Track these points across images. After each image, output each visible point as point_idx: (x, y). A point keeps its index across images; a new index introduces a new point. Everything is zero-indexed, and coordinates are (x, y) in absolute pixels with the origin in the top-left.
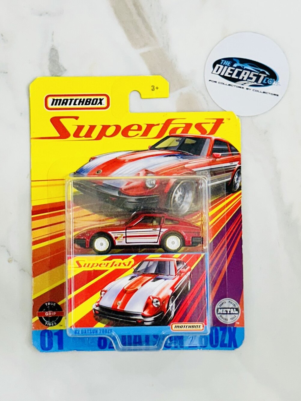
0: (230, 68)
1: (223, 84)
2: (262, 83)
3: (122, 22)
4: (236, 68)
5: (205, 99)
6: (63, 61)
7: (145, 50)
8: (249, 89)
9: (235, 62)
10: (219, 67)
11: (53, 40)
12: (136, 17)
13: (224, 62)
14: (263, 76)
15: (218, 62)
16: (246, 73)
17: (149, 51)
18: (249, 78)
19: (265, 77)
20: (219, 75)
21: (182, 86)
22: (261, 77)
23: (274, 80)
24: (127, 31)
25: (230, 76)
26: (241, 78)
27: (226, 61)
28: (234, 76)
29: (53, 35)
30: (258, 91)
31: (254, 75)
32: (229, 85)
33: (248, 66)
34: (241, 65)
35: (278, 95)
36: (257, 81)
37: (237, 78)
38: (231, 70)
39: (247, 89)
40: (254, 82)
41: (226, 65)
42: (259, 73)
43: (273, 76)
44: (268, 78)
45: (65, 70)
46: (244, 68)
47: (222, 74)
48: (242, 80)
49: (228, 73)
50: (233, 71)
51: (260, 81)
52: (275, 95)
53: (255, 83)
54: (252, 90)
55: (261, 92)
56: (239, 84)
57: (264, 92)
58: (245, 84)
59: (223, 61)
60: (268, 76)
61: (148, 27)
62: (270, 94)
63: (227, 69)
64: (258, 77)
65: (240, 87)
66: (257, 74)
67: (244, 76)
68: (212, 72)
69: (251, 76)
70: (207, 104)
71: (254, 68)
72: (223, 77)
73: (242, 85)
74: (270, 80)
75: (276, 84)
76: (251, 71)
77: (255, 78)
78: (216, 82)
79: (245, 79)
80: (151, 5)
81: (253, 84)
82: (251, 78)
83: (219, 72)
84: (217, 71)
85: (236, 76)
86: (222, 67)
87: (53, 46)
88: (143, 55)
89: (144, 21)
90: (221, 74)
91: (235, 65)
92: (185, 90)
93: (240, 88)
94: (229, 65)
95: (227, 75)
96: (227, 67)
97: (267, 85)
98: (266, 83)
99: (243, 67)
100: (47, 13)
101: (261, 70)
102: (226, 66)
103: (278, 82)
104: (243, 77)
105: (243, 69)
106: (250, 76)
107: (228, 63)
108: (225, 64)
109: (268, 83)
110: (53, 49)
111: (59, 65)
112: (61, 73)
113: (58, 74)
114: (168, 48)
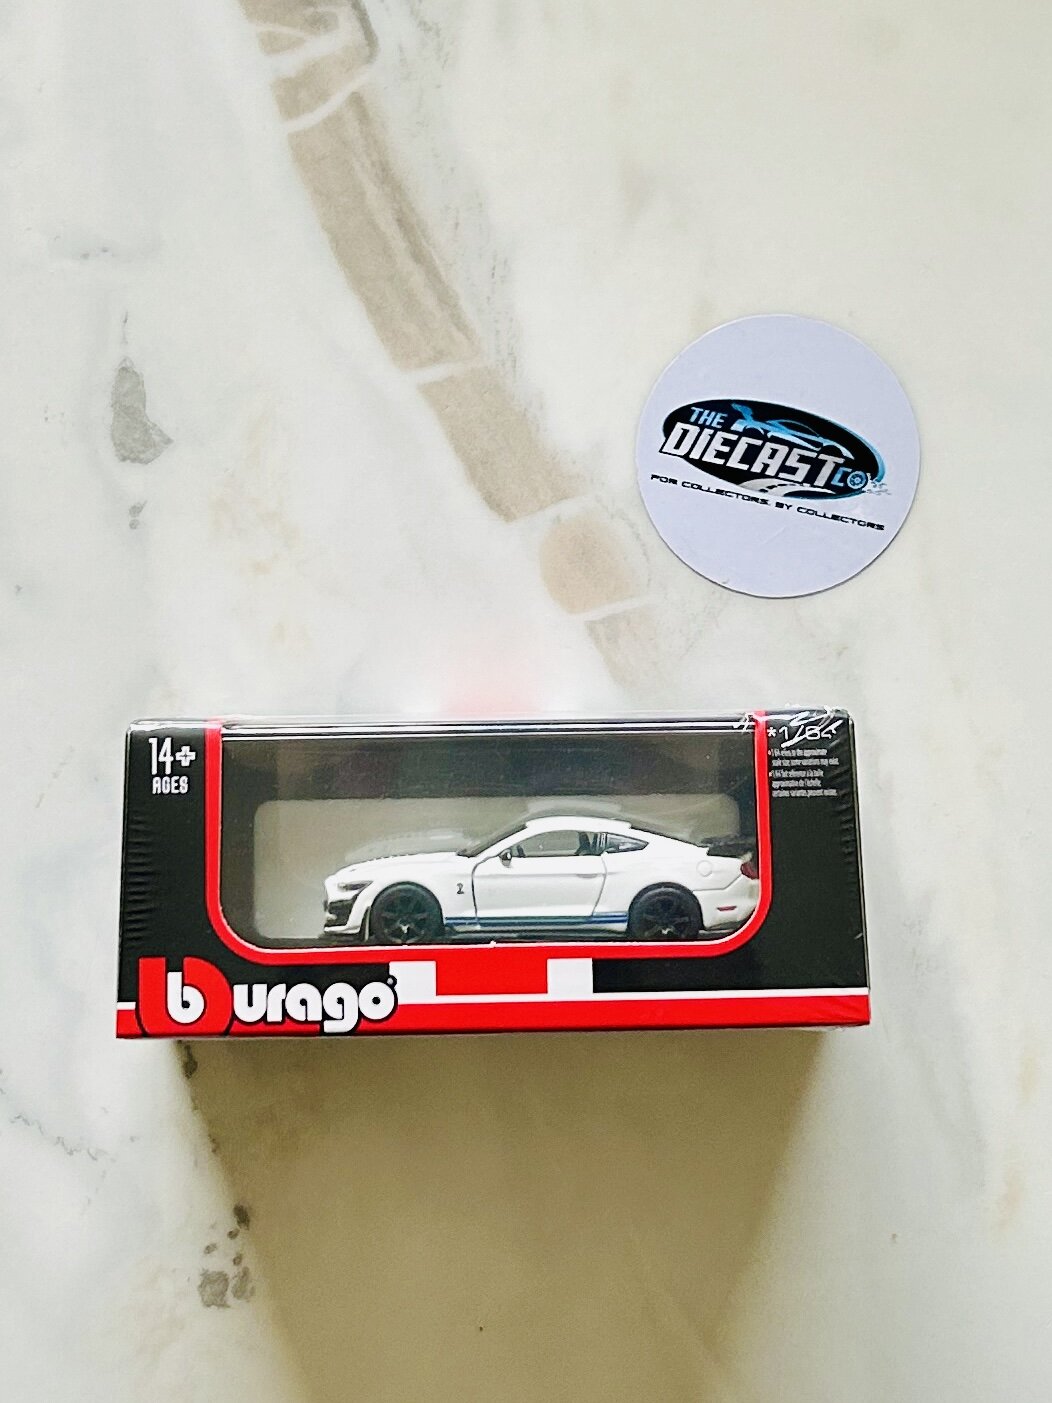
0: (721, 435)
1: (700, 487)
2: (828, 485)
3: (358, 281)
4: (741, 435)
5: (638, 537)
6: (160, 410)
7: (436, 373)
8: (785, 507)
9: (739, 416)
10: (685, 432)
11: (124, 341)
12: (405, 263)
13: (701, 414)
14: (831, 461)
15: (682, 415)
16: (774, 452)
17: (451, 379)
18: (784, 468)
19: (837, 466)
20: (686, 457)
21: (561, 496)
22: (827, 465)
23: (868, 475)
24: (375, 310)
25: (720, 462)
26: (757, 468)
27: (707, 412)
28: (734, 462)
29: (126, 321)
30: (815, 513)
31: (803, 459)
32: (719, 492)
33: (784, 427)
34: (759, 426)
35: (881, 527)
36: (810, 478)
37: (745, 467)
38: (726, 442)
39: (779, 505)
40: (801, 483)
41: (708, 423)
42: (819, 453)
43: (865, 461)
44: (849, 470)
45: (169, 441)
46: (769, 435)
47: (695, 455)
48: (762, 475)
49: (715, 453)
50: (732, 444)
51: (821, 480)
52: (872, 525)
53: (807, 487)
54: (794, 509)
55: (824, 516)
56: (750, 488)
57: (835, 517)
58: (771, 487)
59: (698, 410)
60: (848, 463)
61: (446, 299)
62: (856, 523)
63: (712, 436)
64: (816, 466)
65: (756, 500)
66: (814, 455)
67: (769, 461)
68: (662, 448)
69: (792, 462)
70: (645, 554)
71: (799, 434)
72: (699, 464)
73: (762, 491)
74: (853, 477)
75: (877, 489)
76: (792, 446)
77: (804, 469)
78: (675, 482)
79: (770, 472)
80: (457, 224)
81: (798, 488)
82: (793, 471)
83: (683, 450)
84: (677, 446)
85: (742, 461)
86: (694, 430)
87: (125, 360)
88: (429, 391)
89: (433, 276)
90: (691, 456)
91: (738, 426)
92: (569, 509)
93: (754, 502)
94: (719, 423)
95: (709, 458)
96: (712, 432)
97: (844, 492)
98: (842, 485)
99: (766, 432)
100: (105, 251)
101: (827, 443)
102: (710, 427)
103: (883, 481)
104: (766, 466)
105: (765, 439)
106: (788, 464)
107: (716, 419)
108: (706, 420)
109: (850, 485)
110: (125, 371)
111: (145, 425)
112: (152, 450)
113: (142, 456)
114: (515, 367)
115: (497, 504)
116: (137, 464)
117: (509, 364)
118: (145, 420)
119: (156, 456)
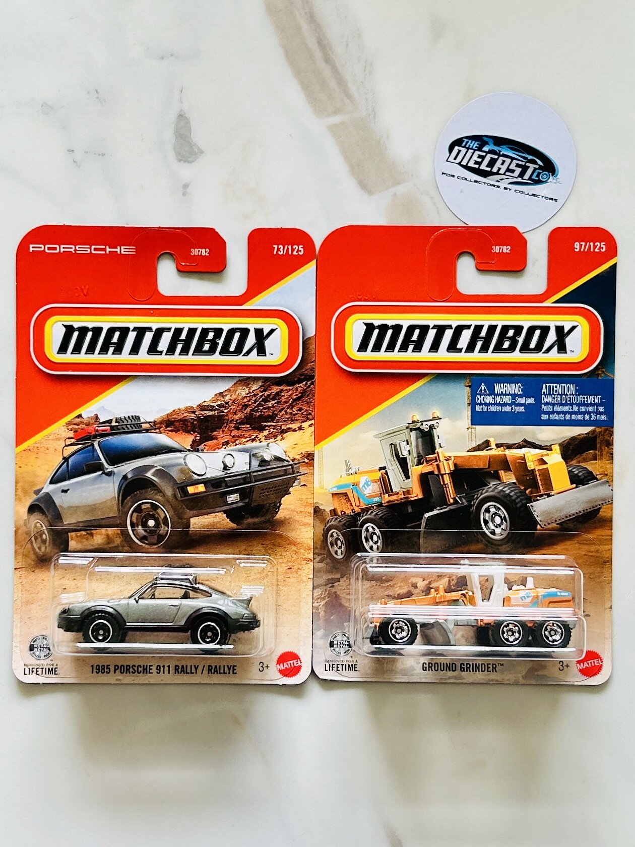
0: (477, 153)
2: (530, 179)
4: (487, 153)
5: (434, 203)
7: (335, 120)
9: (486, 143)
10: (459, 151)
11: (181, 101)
13: (467, 142)
14: (532, 167)
15: (458, 142)
16: (504, 162)
19: (535, 169)
20: (460, 164)
22: (530, 169)
23: (551, 174)
25: (477, 166)
26: (495, 170)
29: (181, 91)
31: (518, 166)
33: (509, 149)
34: (496, 148)
36: (521, 175)
38: (480, 156)
40: (517, 178)
41: (471, 147)
42: (526, 162)
43: (549, 167)
44: (541, 171)
45: (202, 152)
46: (501, 153)
47: (464, 163)
49: (474, 162)
50: (483, 158)
51: (527, 176)
56: (491, 180)
58: (502, 179)
59: (466, 140)
60: (540, 167)
61: (341, 82)
63: (473, 154)
64: (525, 169)
66: (523, 163)
67: (501, 166)
69: (512, 167)
70: (438, 213)
71: (516, 153)
74: (543, 175)
76: (512, 159)
77: (518, 170)
79: (502, 172)
82: (513, 171)
83: (458, 160)
84: (455, 158)
85: (487, 166)
86: (464, 150)
87: (181, 111)
88: (332, 129)
90: (462, 163)
92: (401, 189)
94: (476, 147)
95: (471, 164)
97: (538, 182)
98: (537, 179)
99: (500, 151)
100: (172, 55)
101: (530, 157)
107: (475, 145)
108: (470, 145)
109: (541, 179)
110: (181, 116)
111: (191, 144)
112: (194, 156)
113: (189, 159)
114: (375, 117)
115: (365, 186)
116: (187, 164)
117: (372, 116)
118: (191, 141)
119: (195, 160)
